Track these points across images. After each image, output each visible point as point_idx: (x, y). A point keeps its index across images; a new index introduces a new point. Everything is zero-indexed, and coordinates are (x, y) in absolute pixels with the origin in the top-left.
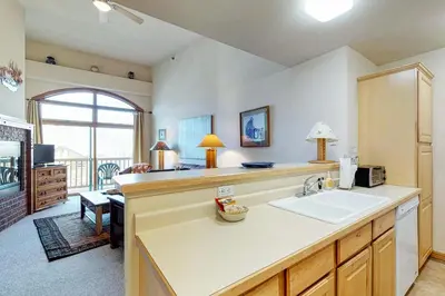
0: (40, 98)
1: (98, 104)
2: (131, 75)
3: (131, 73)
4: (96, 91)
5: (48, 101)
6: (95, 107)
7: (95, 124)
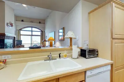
0: (21, 30)
1: (33, 30)
2: (40, 23)
3: (40, 22)
4: (32, 27)
5: (22, 30)
6: (32, 31)
7: (32, 35)
